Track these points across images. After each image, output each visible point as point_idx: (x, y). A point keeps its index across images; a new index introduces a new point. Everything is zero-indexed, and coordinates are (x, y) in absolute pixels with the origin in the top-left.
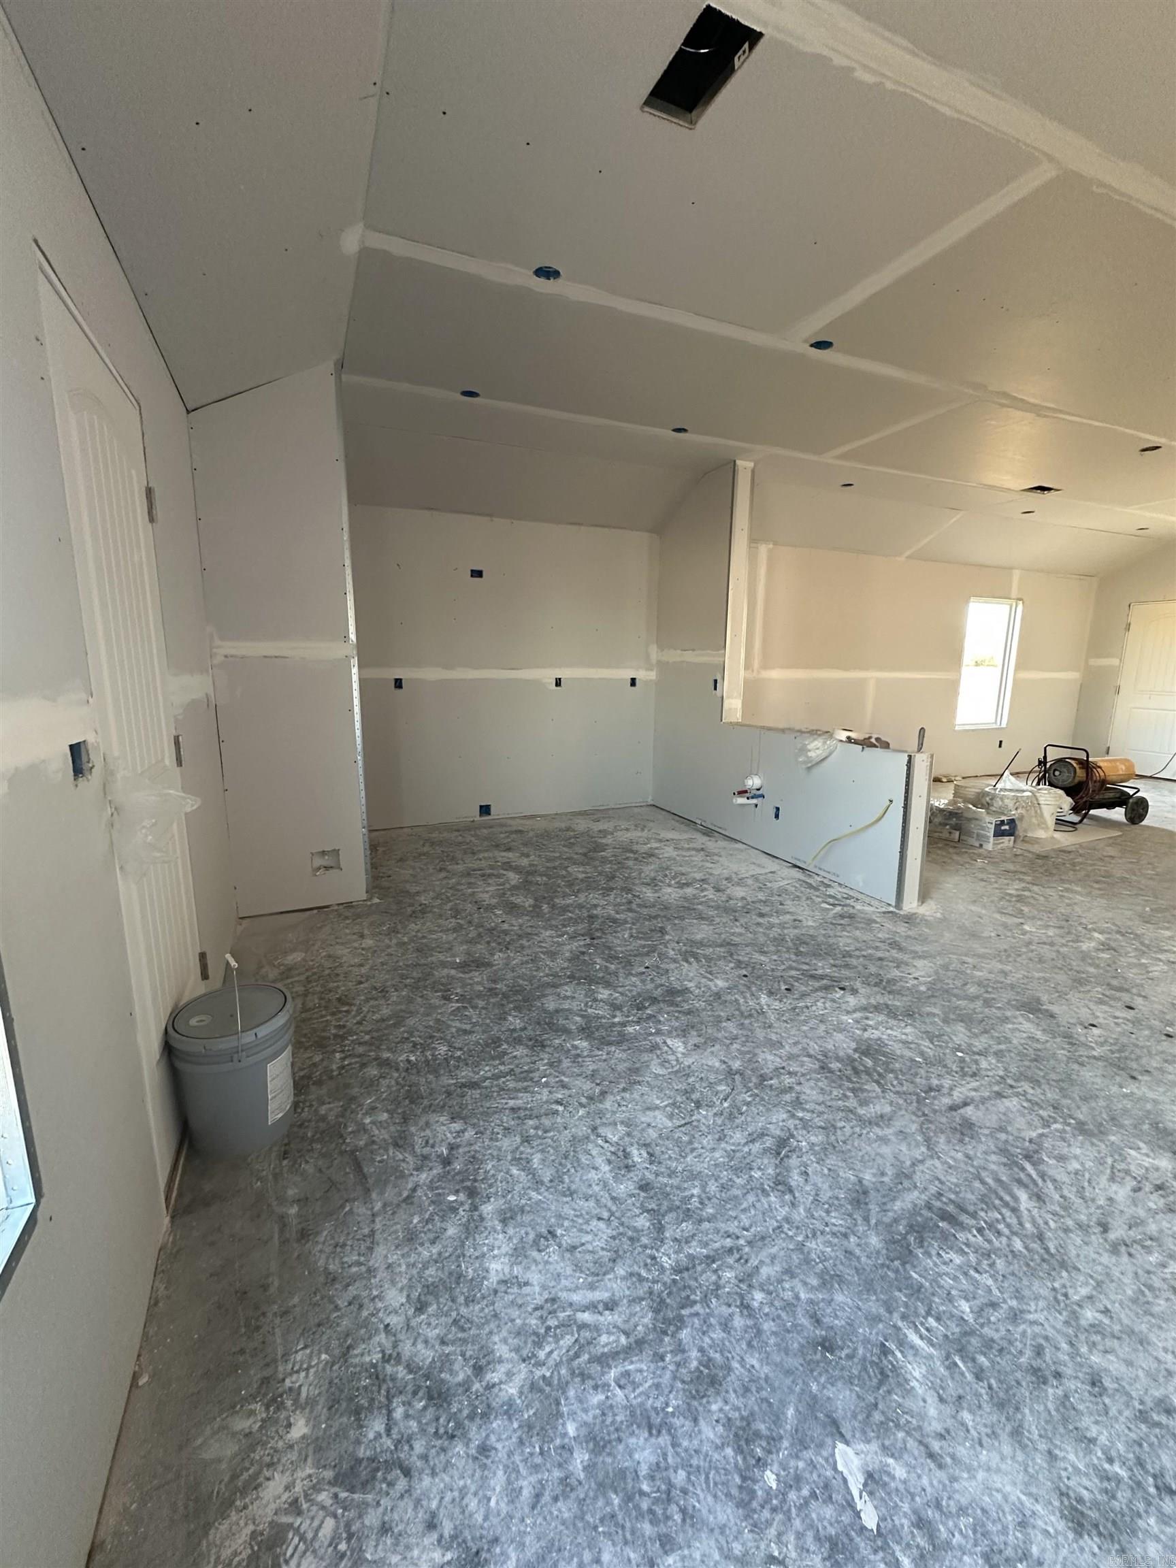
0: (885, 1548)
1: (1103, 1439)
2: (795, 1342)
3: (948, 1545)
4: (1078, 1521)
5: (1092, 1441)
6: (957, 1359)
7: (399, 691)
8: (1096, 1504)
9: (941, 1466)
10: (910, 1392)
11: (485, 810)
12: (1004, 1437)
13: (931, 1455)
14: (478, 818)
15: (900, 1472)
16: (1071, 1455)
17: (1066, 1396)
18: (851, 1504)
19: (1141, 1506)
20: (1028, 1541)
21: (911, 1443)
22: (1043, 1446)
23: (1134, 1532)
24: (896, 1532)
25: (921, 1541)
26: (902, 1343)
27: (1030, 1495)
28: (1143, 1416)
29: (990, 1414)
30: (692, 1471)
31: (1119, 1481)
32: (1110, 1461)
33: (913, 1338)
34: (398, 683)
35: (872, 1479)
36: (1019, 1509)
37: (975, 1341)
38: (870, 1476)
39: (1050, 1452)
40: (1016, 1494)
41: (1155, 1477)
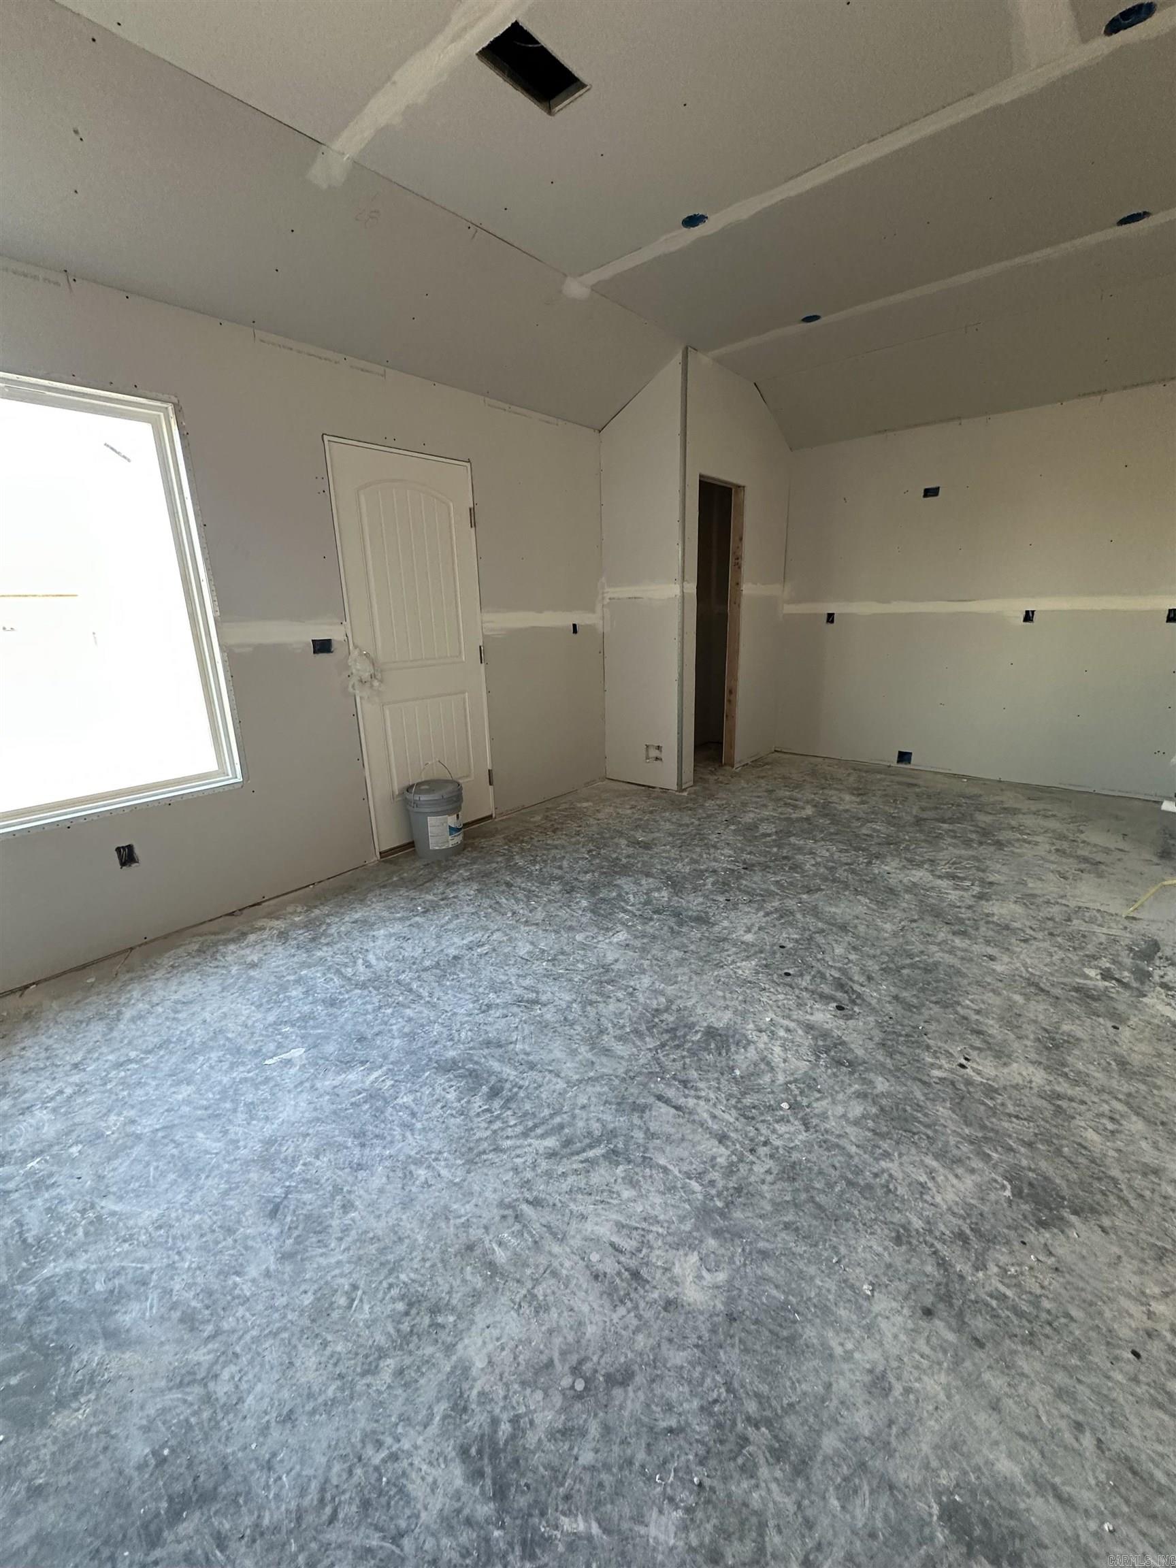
0: (257, 1067)
1: (318, 1163)
2: (363, 1028)
3: (257, 1089)
4: (269, 1142)
5: (317, 1157)
6: (364, 1094)
7: (830, 625)
8: (278, 1152)
9: (296, 1087)
10: (338, 1073)
11: (904, 757)
12: (315, 1114)
13: (302, 1083)
14: (895, 764)
15: (292, 1071)
16: (309, 1145)
17: (347, 1148)
18: (275, 1055)
19: (278, 1175)
20: (259, 1120)
21: (307, 1075)
22: (311, 1131)
23: (263, 1168)
24: (265, 1071)
25: (260, 1079)
26: (371, 1070)
27: (283, 1122)
28: (337, 1190)
29: (329, 1108)
30: (289, 1007)
31: (293, 1167)
32: (304, 1164)
33: (375, 1074)
34: (830, 618)
35: (288, 1063)
36: (276, 1117)
37: (380, 1103)
38: (290, 1060)
39: (308, 1135)
40: (283, 1116)
41: (296, 1187)
